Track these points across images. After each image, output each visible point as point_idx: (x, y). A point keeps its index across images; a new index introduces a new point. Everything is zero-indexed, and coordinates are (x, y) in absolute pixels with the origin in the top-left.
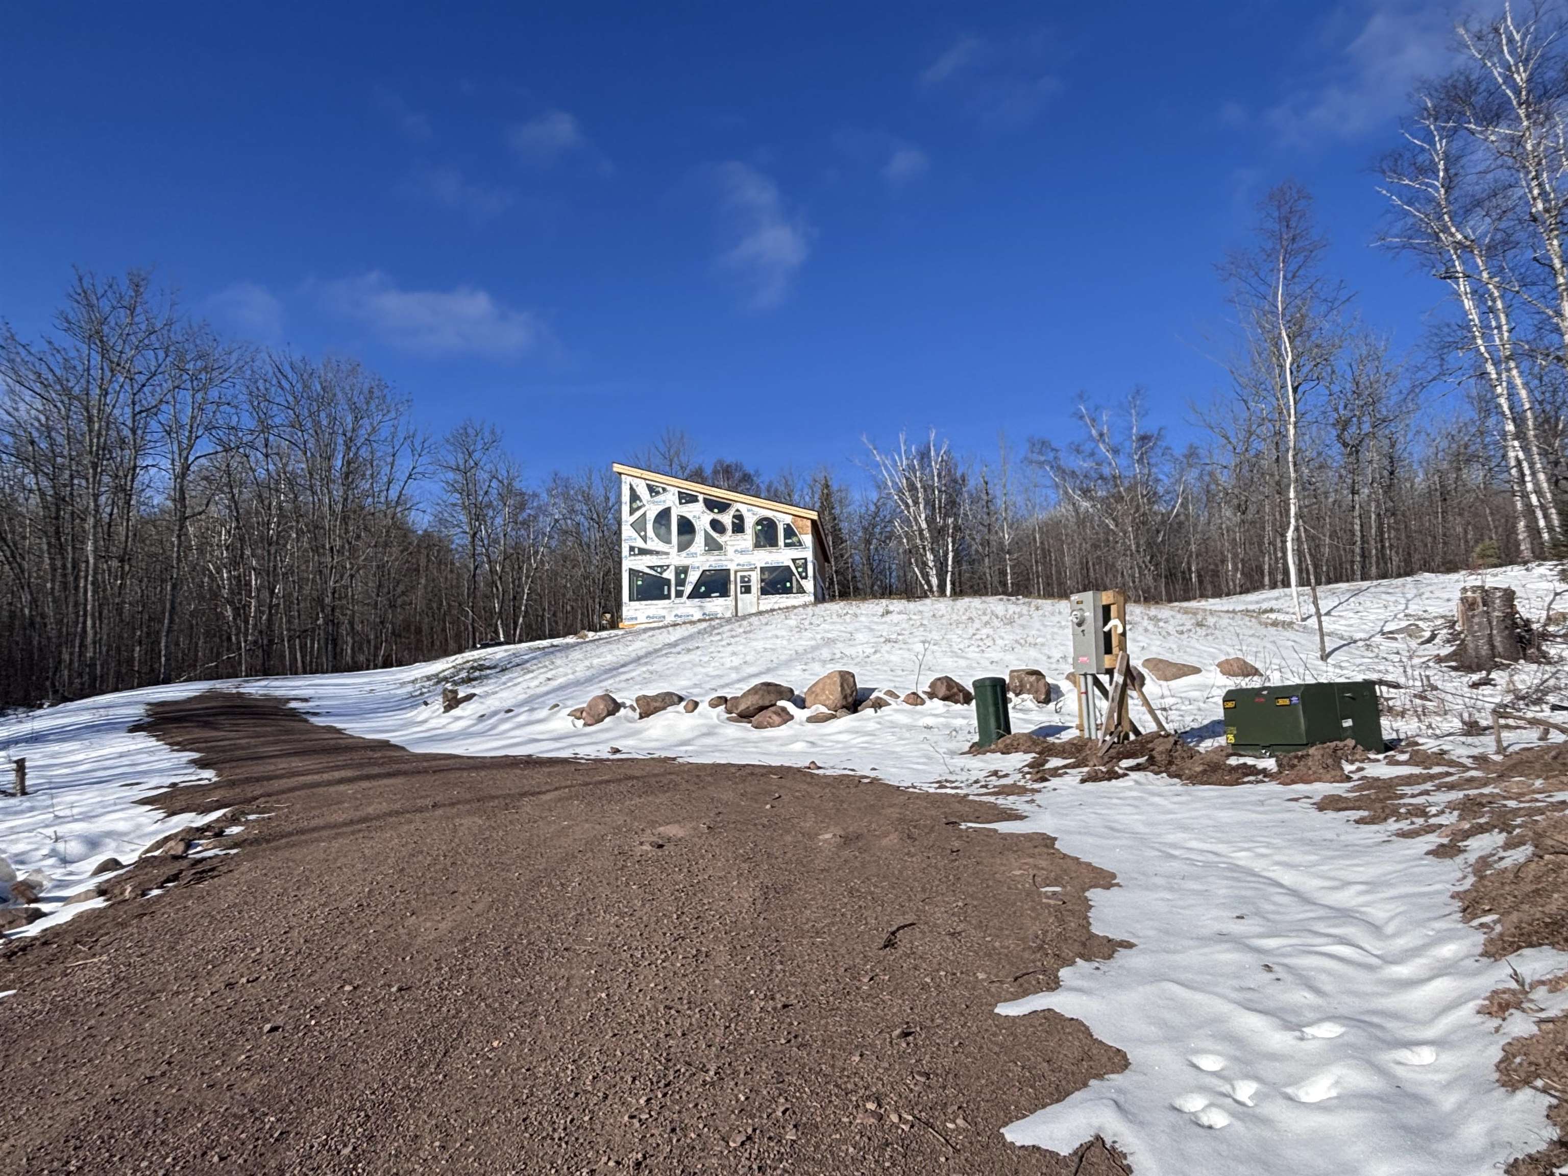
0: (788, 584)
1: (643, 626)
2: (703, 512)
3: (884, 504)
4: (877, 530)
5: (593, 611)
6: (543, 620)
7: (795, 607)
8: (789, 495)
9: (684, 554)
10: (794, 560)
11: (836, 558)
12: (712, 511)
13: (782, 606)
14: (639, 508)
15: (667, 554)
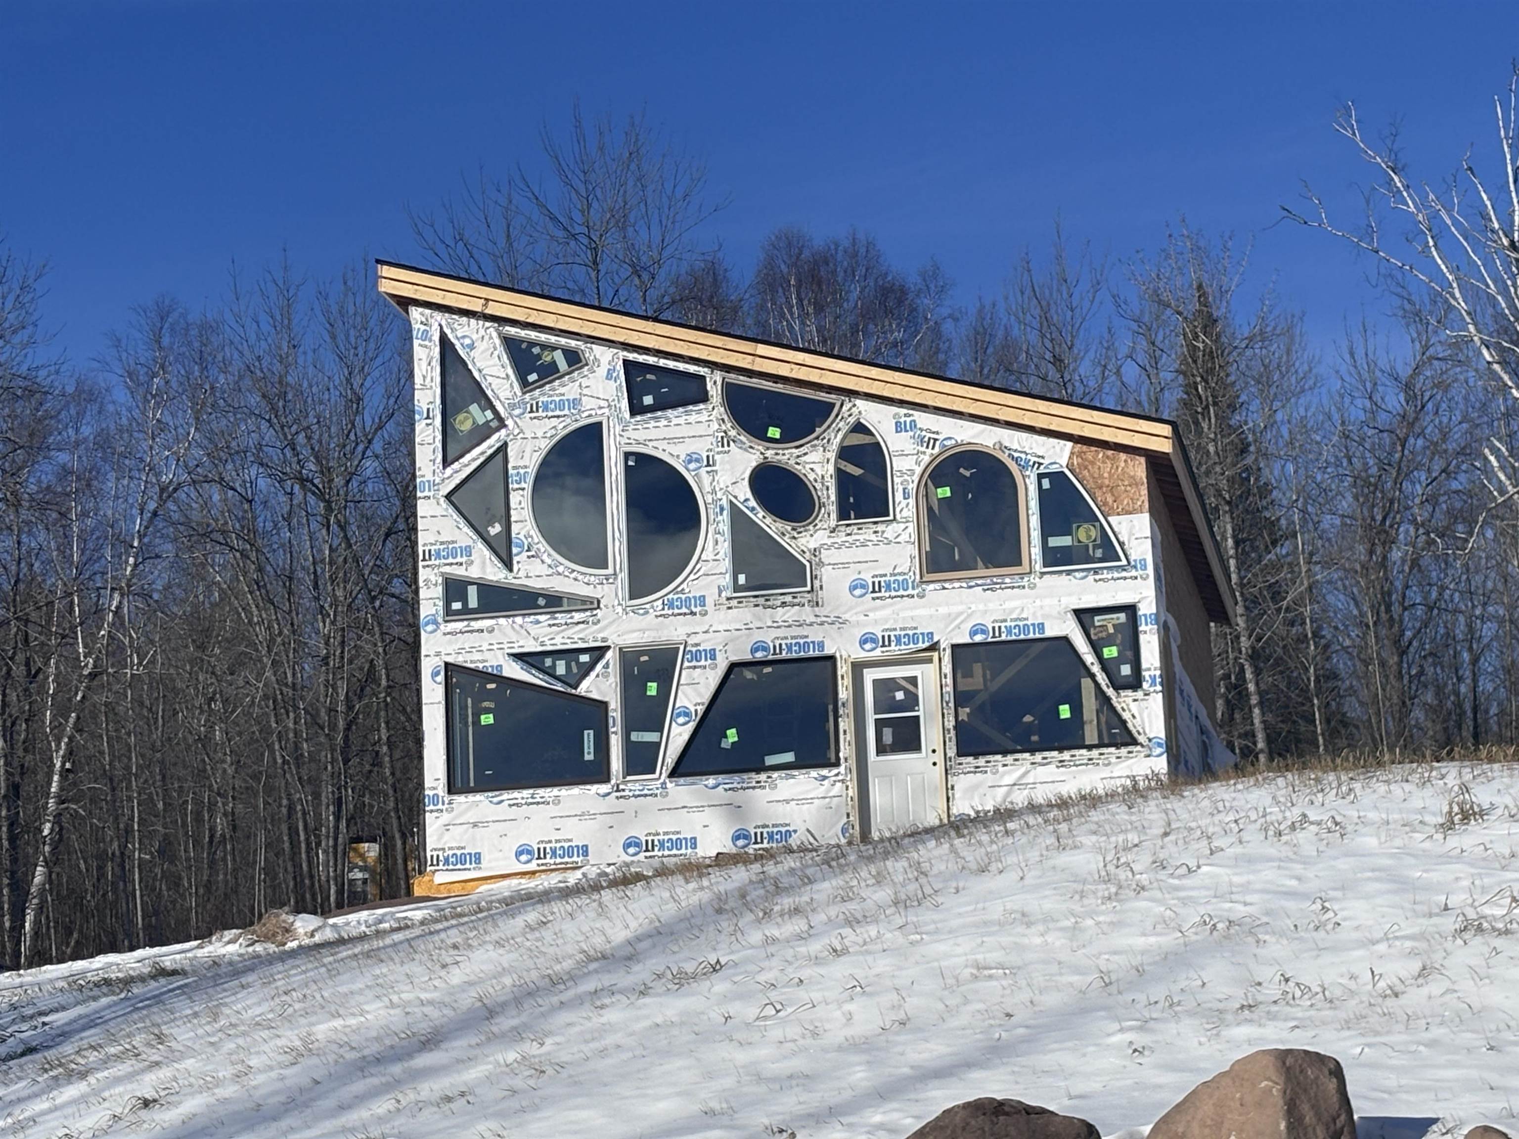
0: (1065, 711)
1: (505, 887)
2: (725, 441)
3: (1443, 386)
4: (1417, 488)
5: (314, 831)
6: (124, 876)
7: (1091, 800)
8: (1057, 361)
9: (655, 601)
10: (1083, 616)
11: (1251, 603)
12: (760, 435)
13: (1041, 795)
14: (482, 433)
15: (591, 604)
